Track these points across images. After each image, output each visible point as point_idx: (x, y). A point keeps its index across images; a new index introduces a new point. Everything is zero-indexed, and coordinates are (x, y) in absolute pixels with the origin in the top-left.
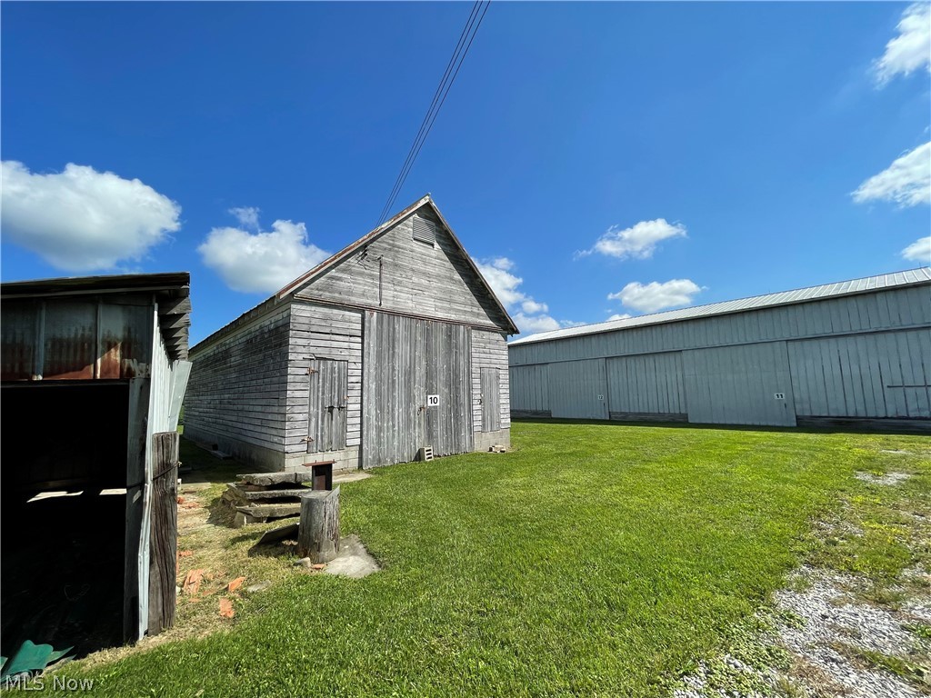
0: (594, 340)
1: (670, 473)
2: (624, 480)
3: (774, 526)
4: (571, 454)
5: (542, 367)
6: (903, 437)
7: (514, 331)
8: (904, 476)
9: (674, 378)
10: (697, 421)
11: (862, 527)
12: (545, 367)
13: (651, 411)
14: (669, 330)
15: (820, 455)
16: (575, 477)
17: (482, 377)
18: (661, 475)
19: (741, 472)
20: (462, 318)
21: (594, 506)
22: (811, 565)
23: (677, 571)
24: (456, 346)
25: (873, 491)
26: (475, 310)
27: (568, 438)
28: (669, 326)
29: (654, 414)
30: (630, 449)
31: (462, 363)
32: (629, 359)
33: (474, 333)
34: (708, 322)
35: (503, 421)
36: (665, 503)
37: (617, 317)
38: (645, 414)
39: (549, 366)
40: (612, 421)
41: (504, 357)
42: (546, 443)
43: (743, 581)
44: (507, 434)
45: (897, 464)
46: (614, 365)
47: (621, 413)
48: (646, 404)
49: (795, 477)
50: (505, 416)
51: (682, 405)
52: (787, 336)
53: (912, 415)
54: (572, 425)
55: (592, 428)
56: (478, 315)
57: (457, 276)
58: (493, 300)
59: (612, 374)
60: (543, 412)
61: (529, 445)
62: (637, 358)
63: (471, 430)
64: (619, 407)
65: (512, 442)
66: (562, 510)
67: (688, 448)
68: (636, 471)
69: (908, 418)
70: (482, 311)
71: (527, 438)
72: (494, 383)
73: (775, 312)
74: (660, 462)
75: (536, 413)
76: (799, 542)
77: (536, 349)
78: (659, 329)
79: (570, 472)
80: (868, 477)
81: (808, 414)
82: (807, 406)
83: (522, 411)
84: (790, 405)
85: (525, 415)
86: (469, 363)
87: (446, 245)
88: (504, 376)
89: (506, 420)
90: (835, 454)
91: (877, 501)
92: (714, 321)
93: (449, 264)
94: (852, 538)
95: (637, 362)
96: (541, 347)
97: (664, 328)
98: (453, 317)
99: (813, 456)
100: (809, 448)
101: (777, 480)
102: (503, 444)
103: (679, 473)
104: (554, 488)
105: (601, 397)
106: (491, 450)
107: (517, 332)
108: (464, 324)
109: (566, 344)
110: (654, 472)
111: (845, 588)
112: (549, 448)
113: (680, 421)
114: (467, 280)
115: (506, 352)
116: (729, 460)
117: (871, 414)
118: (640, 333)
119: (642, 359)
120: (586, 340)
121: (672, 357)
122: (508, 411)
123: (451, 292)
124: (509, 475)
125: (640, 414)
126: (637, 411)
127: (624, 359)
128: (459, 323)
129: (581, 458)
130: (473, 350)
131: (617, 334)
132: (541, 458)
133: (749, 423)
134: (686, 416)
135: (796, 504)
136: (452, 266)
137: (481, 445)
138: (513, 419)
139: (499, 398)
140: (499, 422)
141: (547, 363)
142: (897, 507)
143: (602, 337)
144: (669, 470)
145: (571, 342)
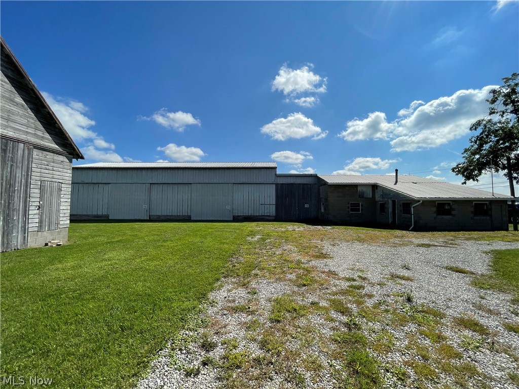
0: (144, 172)
1: (176, 246)
2: (149, 253)
3: (215, 264)
4: (118, 241)
5: (105, 185)
6: (262, 223)
7: (79, 156)
8: (259, 237)
9: (187, 197)
10: (195, 219)
11: (244, 258)
12: (107, 186)
13: (173, 214)
14: (187, 172)
15: (238, 231)
16: (117, 256)
17: (42, 188)
18: (171, 248)
19: (208, 242)
20: (23, 137)
21: (126, 271)
22: (225, 277)
23: (167, 297)
24: (12, 161)
25: (250, 243)
26: (39, 133)
27: (118, 231)
28: (187, 170)
29: (174, 216)
30: (157, 235)
31: (18, 175)
32: (164, 185)
33: (36, 153)
34: (205, 170)
35: (61, 223)
36: (170, 262)
37: (161, 161)
38: (170, 216)
39: (110, 185)
40: (150, 220)
41: (68, 175)
42: (100, 236)
43: (198, 292)
44: (65, 233)
45: (258, 232)
46: (155, 188)
47: (156, 215)
48: (171, 211)
49: (228, 241)
50: (65, 219)
51: (189, 211)
52: (233, 182)
53: (266, 214)
54: (123, 224)
55: (136, 225)
56: (43, 138)
57: (19, 100)
58: (60, 129)
59: (153, 193)
60: (102, 216)
61: (85, 238)
62: (169, 185)
63: (25, 230)
64: (157, 212)
65: (70, 238)
66: (101, 279)
67: (188, 232)
68: (158, 247)
69: (264, 216)
70: (47, 136)
71: (85, 234)
72: (55, 194)
73: (231, 170)
74: (172, 241)
75: (97, 216)
76: (223, 268)
77: (100, 173)
78: (182, 171)
79: (115, 253)
80: (250, 239)
81: (237, 215)
82: (236, 212)
83: (85, 215)
84: (231, 211)
85: (86, 218)
86: (28, 175)
87: (6, 68)
88: (67, 190)
89: (65, 221)
90: (242, 230)
91: (251, 247)
92: (207, 170)
93: (9, 86)
94: (240, 263)
95: (169, 188)
96: (105, 172)
97: (184, 171)
98: (11, 134)
99: (235, 232)
100: (235, 229)
101: (221, 243)
102: (59, 239)
103: (181, 245)
104: (99, 265)
105: (145, 206)
106: (46, 245)
107: (82, 158)
108: (24, 142)
109: (124, 172)
110: (168, 246)
111: (235, 283)
112: (102, 239)
113: (187, 219)
114: (32, 106)
115: (70, 171)
116: (205, 237)
117: (255, 215)
118: (172, 171)
119: (171, 186)
120: (139, 172)
121: (187, 186)
122: (68, 215)
123: (9, 111)
124: (60, 262)
125: (167, 216)
126: (166, 214)
127: (161, 185)
128: (18, 141)
129: (124, 244)
130: (34, 165)
131: (159, 171)
132: (94, 246)
133: (216, 219)
134: (190, 217)
135: (226, 252)
136: (13, 90)
137: (35, 241)
138: (72, 221)
139: (59, 205)
140: (58, 224)
141: (110, 183)
142: (255, 248)
143: (149, 171)
144: (176, 244)
145: (129, 171)
